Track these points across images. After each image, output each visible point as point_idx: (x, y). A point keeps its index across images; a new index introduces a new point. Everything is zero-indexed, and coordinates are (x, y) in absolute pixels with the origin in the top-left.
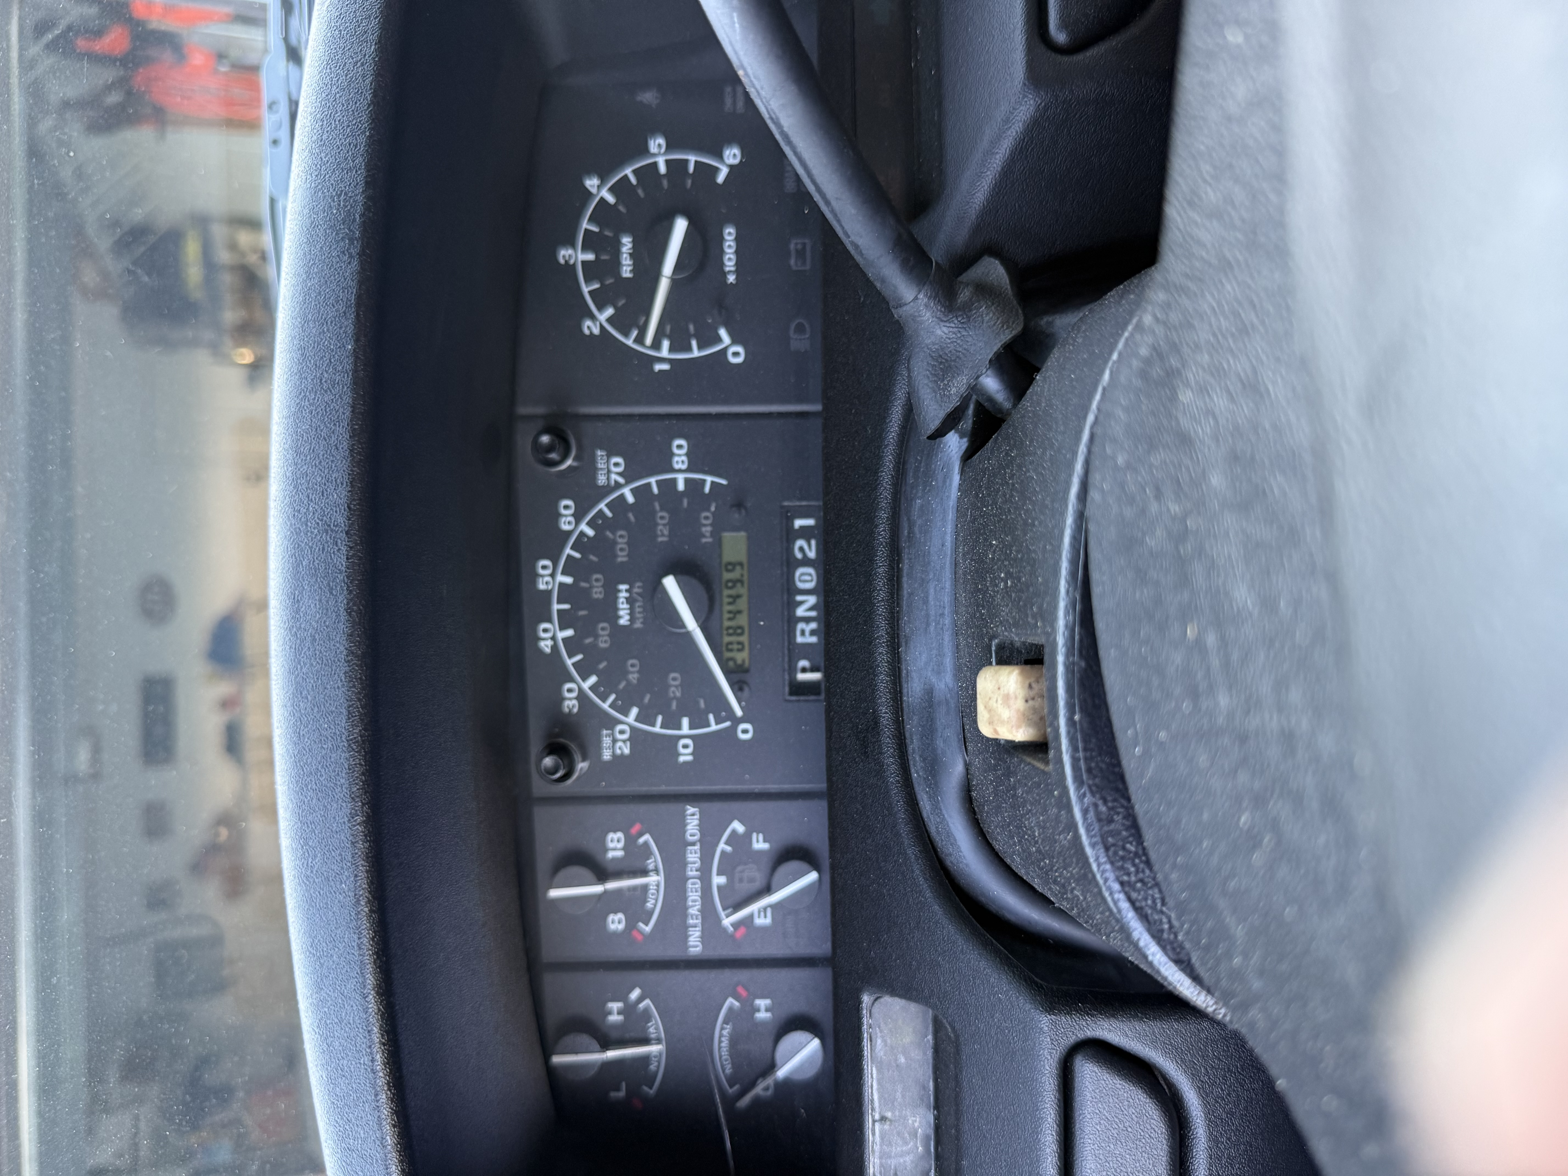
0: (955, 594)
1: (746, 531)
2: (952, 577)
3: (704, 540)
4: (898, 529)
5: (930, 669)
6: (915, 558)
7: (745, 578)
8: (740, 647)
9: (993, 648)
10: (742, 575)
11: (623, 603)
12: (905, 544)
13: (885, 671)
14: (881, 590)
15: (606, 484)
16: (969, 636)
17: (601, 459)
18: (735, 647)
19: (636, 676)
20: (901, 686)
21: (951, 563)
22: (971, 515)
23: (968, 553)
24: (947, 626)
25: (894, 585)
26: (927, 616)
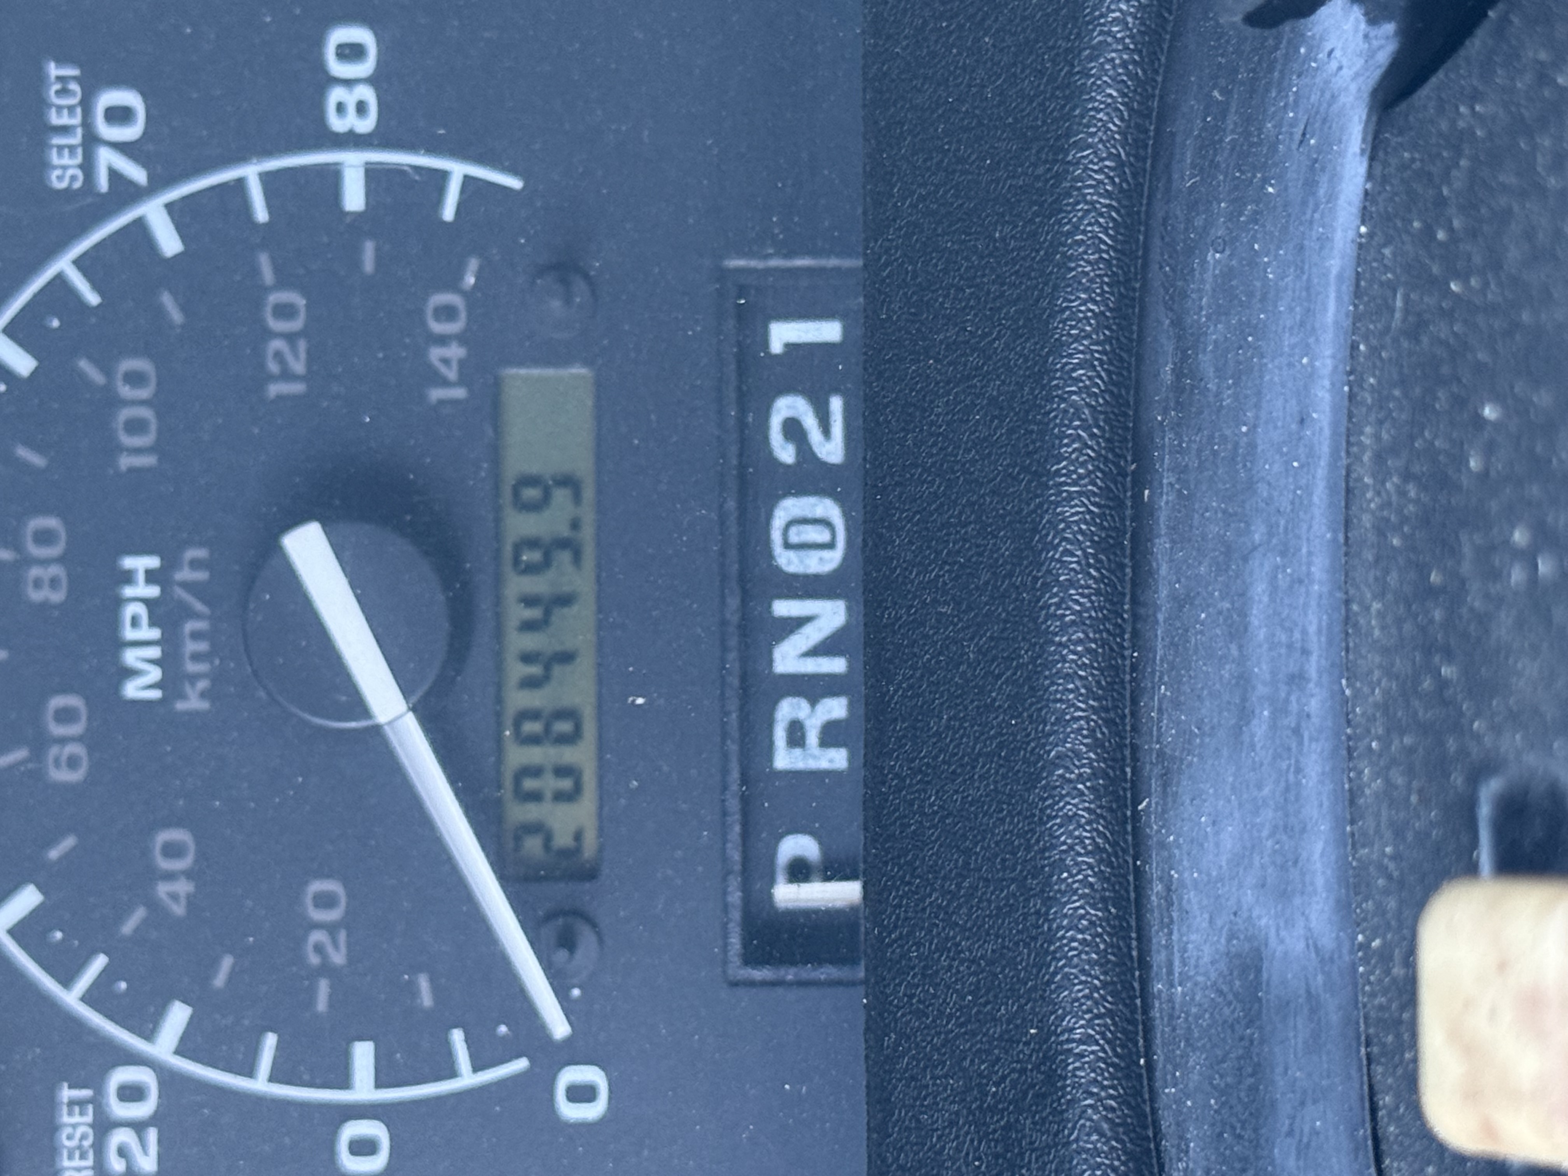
0: (1347, 602)
1: (587, 362)
2: (1335, 540)
3: (436, 394)
4: (1140, 358)
5: (1251, 880)
6: (1201, 468)
7: (588, 533)
8: (566, 784)
9: (1485, 811)
10: (575, 525)
11: (135, 622)
12: (1165, 412)
13: (1084, 882)
14: (1071, 583)
15: (77, 185)
16: (1393, 762)
17: (59, 93)
18: (550, 784)
19: (183, 887)
20: (1143, 938)
21: (1332, 489)
22: (1406, 311)
23: (1393, 450)
24: (1315, 720)
25: (1122, 566)
26: (1244, 681)
